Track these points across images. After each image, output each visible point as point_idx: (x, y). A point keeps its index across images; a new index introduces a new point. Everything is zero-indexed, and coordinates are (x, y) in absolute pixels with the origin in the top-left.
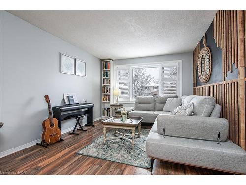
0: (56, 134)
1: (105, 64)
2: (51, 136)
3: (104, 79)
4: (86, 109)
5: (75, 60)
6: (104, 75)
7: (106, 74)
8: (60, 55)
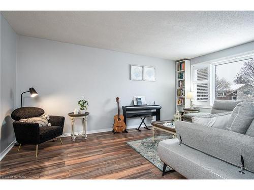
0: (122, 126)
1: (180, 65)
2: (118, 127)
3: (179, 82)
4: (155, 110)
5: (143, 68)
6: (180, 78)
7: (181, 76)
8: (130, 66)
